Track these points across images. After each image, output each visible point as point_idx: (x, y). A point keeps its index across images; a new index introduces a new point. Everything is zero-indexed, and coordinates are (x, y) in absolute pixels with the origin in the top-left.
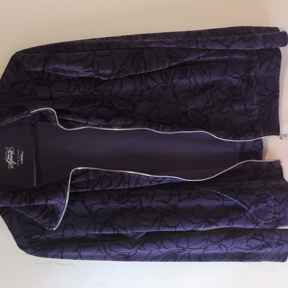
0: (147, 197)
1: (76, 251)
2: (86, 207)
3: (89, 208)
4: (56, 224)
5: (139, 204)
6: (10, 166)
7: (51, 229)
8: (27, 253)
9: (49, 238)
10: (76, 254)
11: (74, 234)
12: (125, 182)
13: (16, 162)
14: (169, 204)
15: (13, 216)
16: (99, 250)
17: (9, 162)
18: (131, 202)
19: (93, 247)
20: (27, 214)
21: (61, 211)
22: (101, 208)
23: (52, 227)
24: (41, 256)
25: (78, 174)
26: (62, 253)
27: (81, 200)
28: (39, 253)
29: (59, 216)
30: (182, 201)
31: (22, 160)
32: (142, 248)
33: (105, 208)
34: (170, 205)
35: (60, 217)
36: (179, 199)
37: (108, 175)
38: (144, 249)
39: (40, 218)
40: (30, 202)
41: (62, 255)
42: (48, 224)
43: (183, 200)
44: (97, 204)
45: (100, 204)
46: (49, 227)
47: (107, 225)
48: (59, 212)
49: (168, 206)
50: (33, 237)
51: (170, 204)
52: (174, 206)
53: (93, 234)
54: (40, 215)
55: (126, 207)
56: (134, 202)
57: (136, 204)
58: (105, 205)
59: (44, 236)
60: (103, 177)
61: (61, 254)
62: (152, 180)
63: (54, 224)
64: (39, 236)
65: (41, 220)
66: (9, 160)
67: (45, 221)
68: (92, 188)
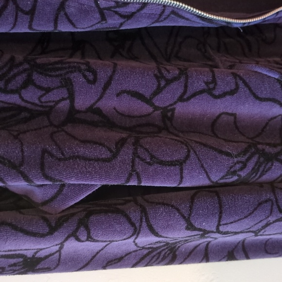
0: (91, 77)
5: (63, 99)
12: (18, 8)
14: (152, 105)
18: (40, 88)
30: (189, 99)
32: (83, 235)
34: (156, 108)
36: (185, 92)
38: (89, 238)
43: (194, 95)
49: (151, 109)
51: (157, 104)
52: (165, 110)
55: (23, 104)
56: (48, 90)
57: (53, 96)
62: (109, 9)
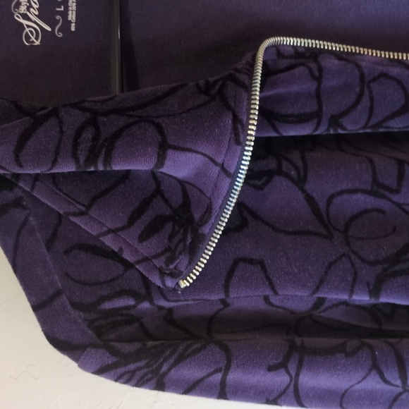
1: (283, 365)
2: (310, 199)
3: (322, 205)
4: (193, 262)
6: (28, 38)
7: (170, 283)
8: (83, 366)
9: (170, 311)
10: (280, 379)
11: (266, 299)
13: (52, 23)
15: (31, 219)
16: (376, 367)
17: (25, 22)
19: (350, 355)
20: (81, 214)
21: (216, 207)
22: (367, 211)
23: (177, 275)
24: (140, 383)
25: (284, 63)
26: (225, 374)
27: (293, 173)
28: (131, 367)
29: (206, 229)
31: (72, 16)
33: (383, 212)
35: (212, 231)
37: (394, 71)
39: (131, 236)
40: (92, 157)
41: (223, 383)
42: (160, 262)
44: (355, 191)
45: (365, 192)
46: (162, 273)
47: (397, 268)
48: (209, 210)
50: (107, 305)
53: (345, 303)
54: (132, 220)
58: (383, 197)
59: (151, 301)
60: (374, 80)
61: (218, 376)
63: (183, 261)
64: (131, 302)
65: (135, 243)
66: (25, 17)
67: (147, 249)
68: (335, 121)
